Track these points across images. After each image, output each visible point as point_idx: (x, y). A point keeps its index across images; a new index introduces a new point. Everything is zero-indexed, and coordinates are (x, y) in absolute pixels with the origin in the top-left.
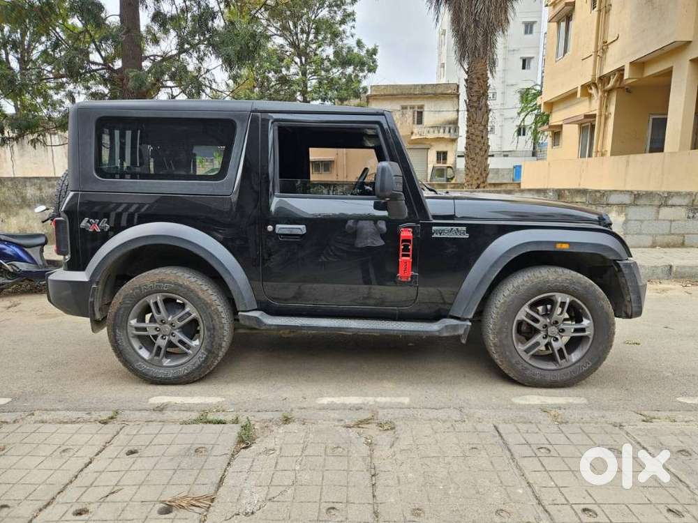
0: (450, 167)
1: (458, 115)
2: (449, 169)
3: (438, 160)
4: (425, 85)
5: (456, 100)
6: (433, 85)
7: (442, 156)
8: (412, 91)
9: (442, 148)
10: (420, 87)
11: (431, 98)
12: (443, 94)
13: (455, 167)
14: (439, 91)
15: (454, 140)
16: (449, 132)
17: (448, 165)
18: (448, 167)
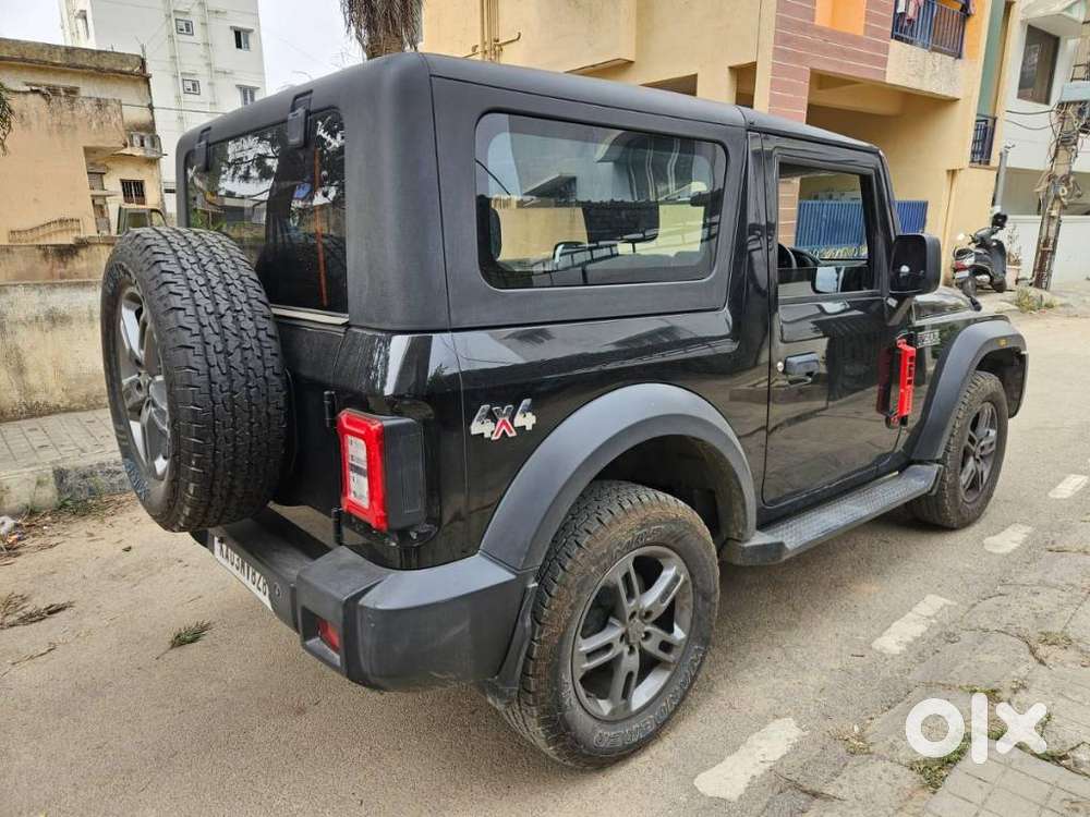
0: (156, 211)
1: (152, 113)
2: (154, 214)
3: (127, 195)
4: (74, 49)
5: (143, 87)
6: (92, 51)
7: (133, 189)
8: (45, 56)
9: (132, 174)
10: (63, 50)
11: (92, 75)
12: (115, 72)
13: (164, 210)
14: (106, 64)
15: (153, 162)
16: (142, 145)
17: (150, 207)
18: (153, 210)
